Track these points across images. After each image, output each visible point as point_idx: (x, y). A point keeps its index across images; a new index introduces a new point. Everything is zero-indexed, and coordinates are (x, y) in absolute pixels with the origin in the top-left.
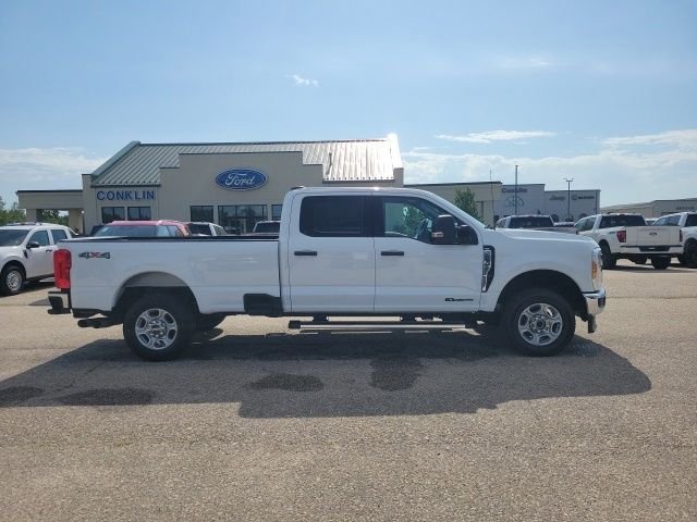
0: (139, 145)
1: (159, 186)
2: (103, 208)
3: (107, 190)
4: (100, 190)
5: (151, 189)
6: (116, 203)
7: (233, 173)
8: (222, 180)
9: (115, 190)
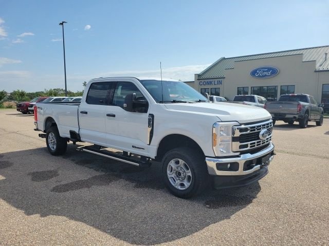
0: (224, 59)
1: (224, 78)
2: (201, 89)
3: (203, 81)
4: (200, 81)
5: (220, 80)
6: (206, 87)
7: (260, 69)
8: (254, 73)
9: (206, 81)
